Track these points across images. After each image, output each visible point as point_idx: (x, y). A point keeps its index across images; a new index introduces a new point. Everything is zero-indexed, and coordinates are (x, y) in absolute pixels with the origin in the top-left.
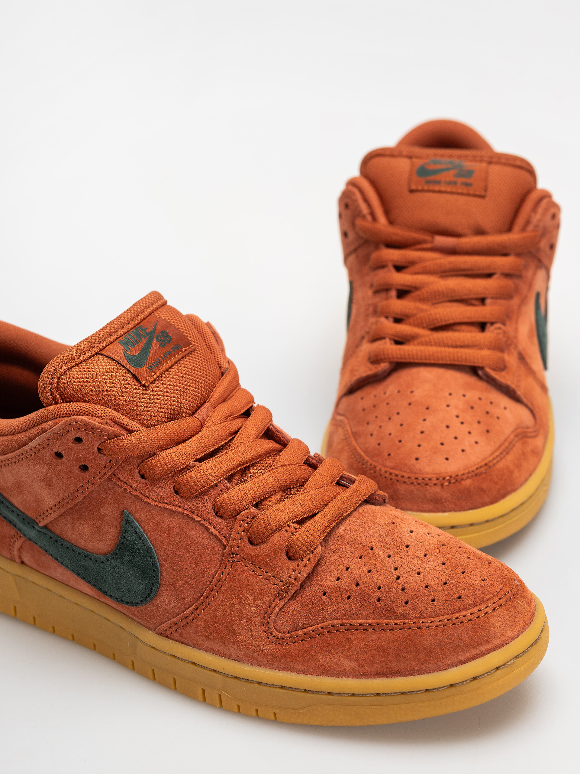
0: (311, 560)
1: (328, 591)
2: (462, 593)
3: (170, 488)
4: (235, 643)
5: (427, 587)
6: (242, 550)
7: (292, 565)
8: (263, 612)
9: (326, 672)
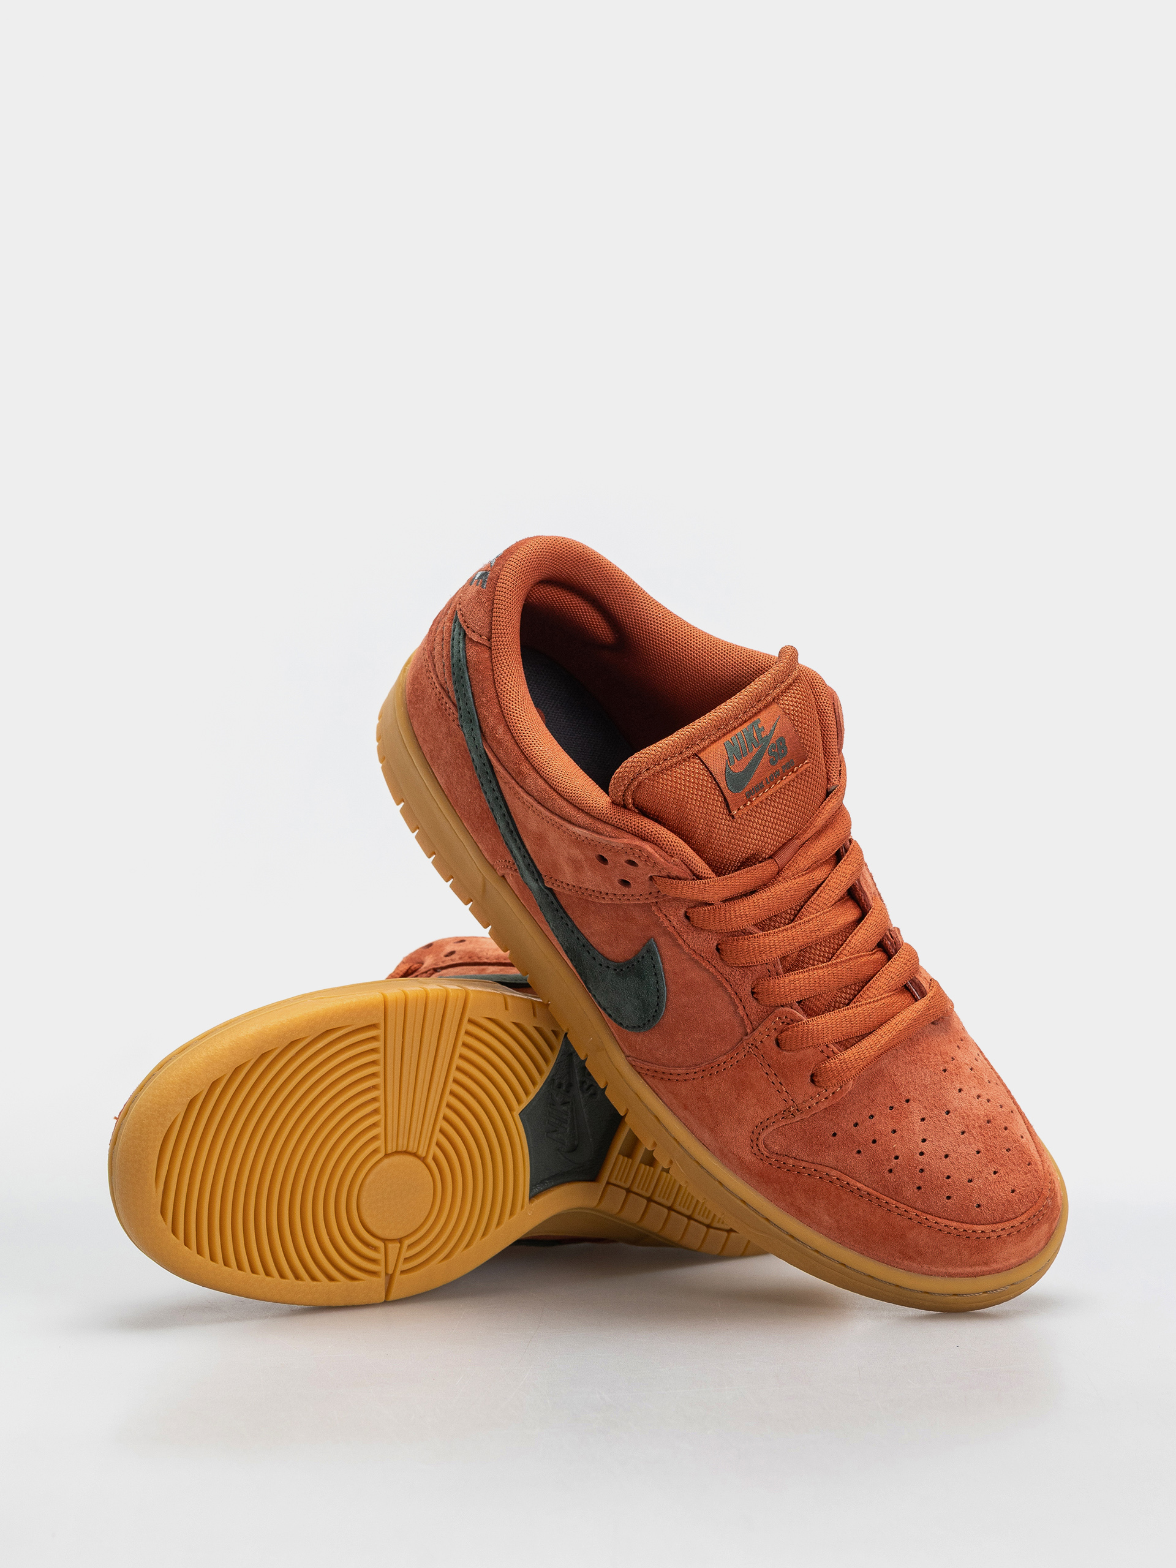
0: (836, 1095)
1: (839, 1133)
2: (983, 1202)
3: (713, 944)
4: (712, 1130)
5: (948, 1177)
6: (764, 1047)
7: (811, 1089)
8: (759, 1120)
9: (800, 1214)
